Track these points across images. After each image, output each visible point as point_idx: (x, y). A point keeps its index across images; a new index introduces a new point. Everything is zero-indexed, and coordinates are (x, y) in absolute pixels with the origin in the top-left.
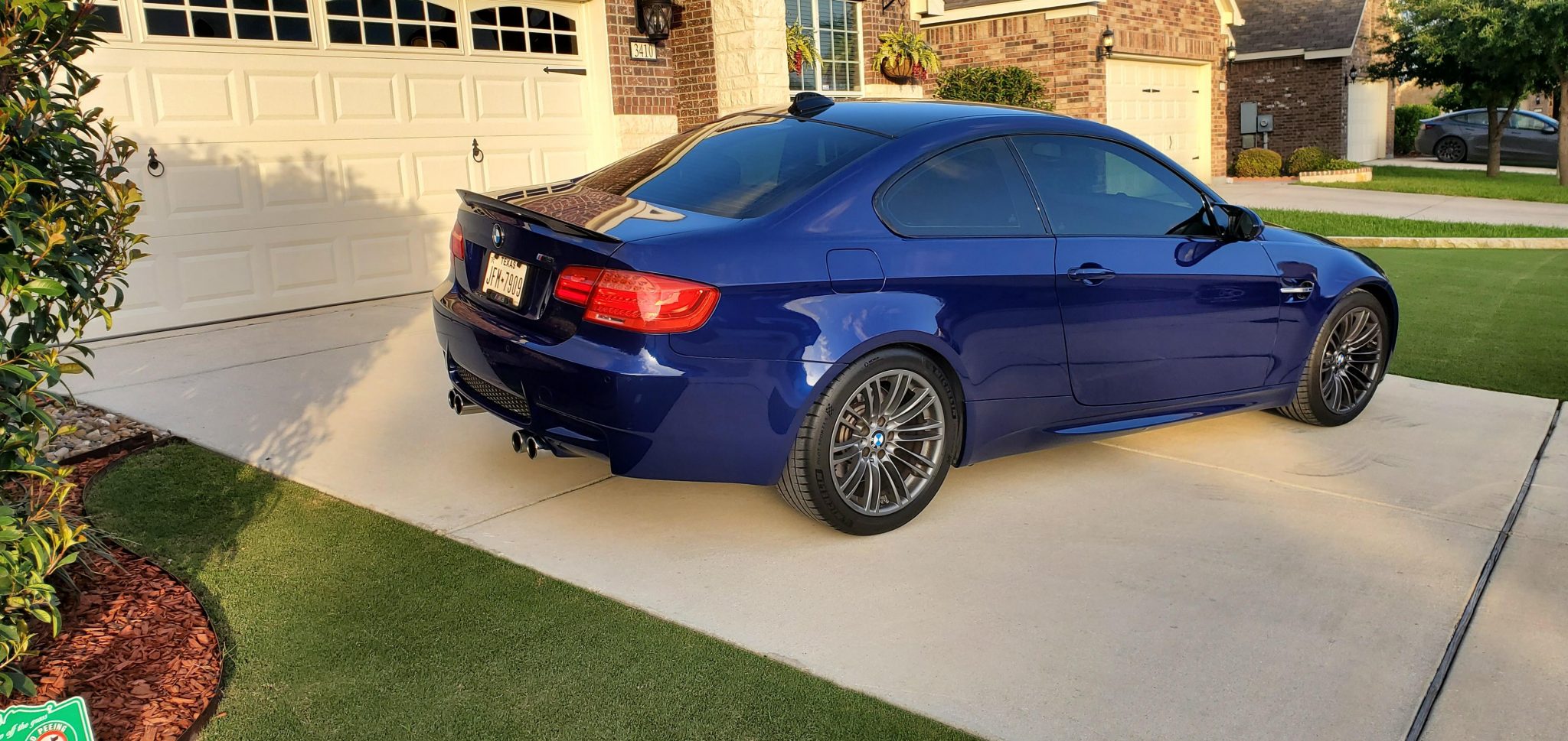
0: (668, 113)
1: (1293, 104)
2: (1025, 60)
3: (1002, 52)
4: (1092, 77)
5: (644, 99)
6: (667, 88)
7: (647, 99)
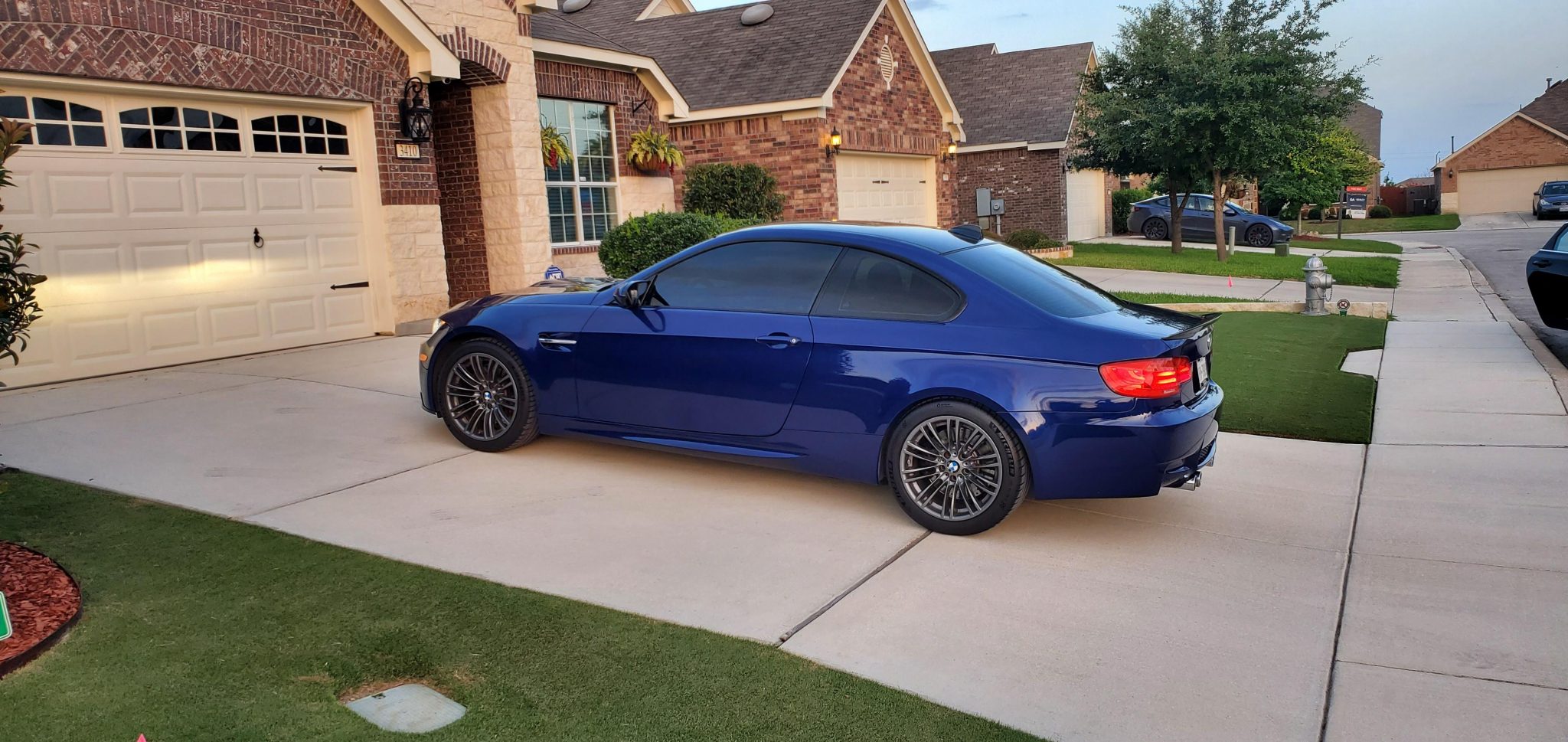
0: (431, 203)
1: (1020, 190)
2: (767, 155)
3: (747, 148)
4: (823, 171)
5: (409, 192)
6: (430, 183)
7: (412, 192)
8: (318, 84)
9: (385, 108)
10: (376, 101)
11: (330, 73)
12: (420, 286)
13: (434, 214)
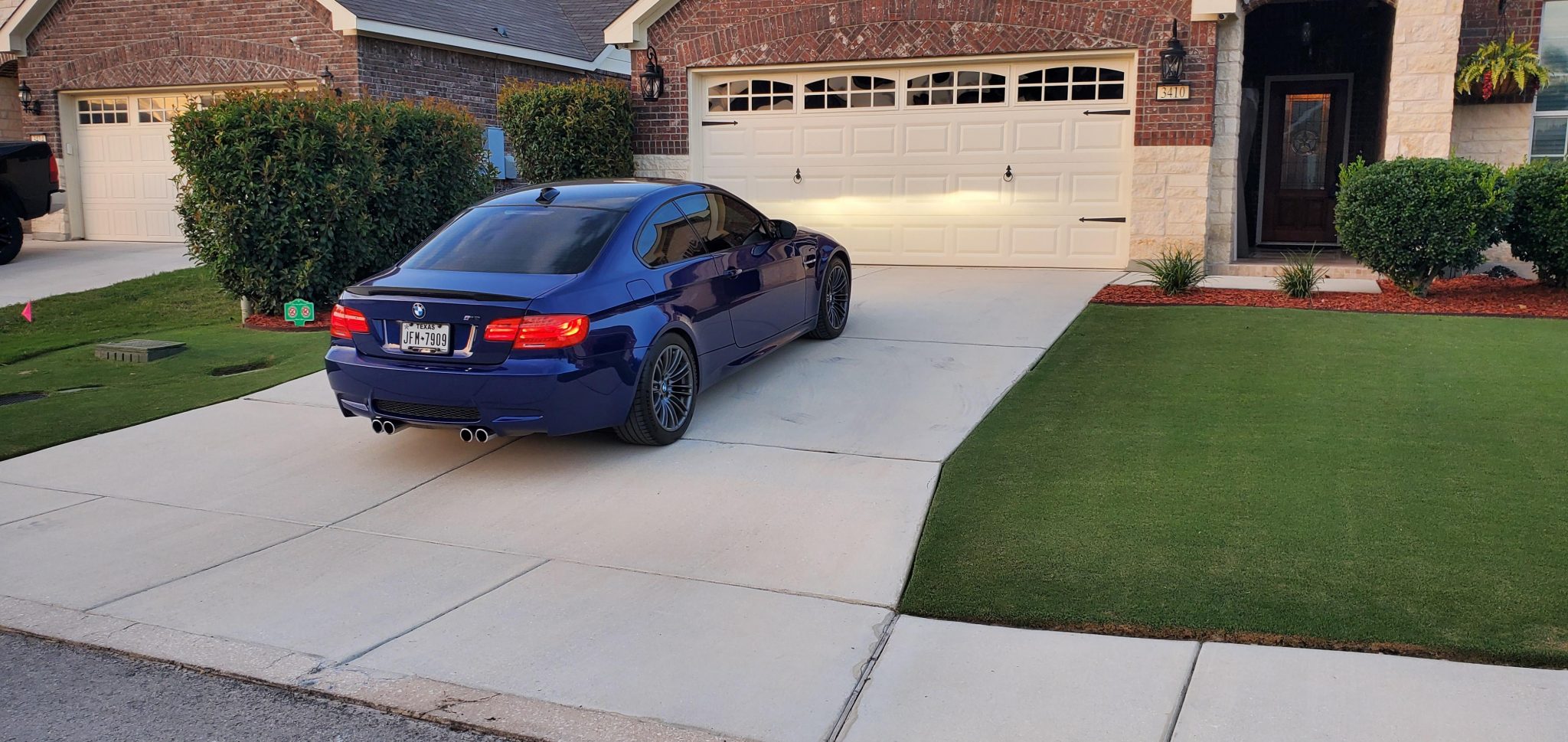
0: (1199, 144)
5: (1167, 133)
6: (1200, 123)
7: (1171, 133)
8: (1071, 38)
9: (1150, 52)
10: (1139, 46)
11: (1085, 27)
12: (1164, 226)
13: (1199, 156)
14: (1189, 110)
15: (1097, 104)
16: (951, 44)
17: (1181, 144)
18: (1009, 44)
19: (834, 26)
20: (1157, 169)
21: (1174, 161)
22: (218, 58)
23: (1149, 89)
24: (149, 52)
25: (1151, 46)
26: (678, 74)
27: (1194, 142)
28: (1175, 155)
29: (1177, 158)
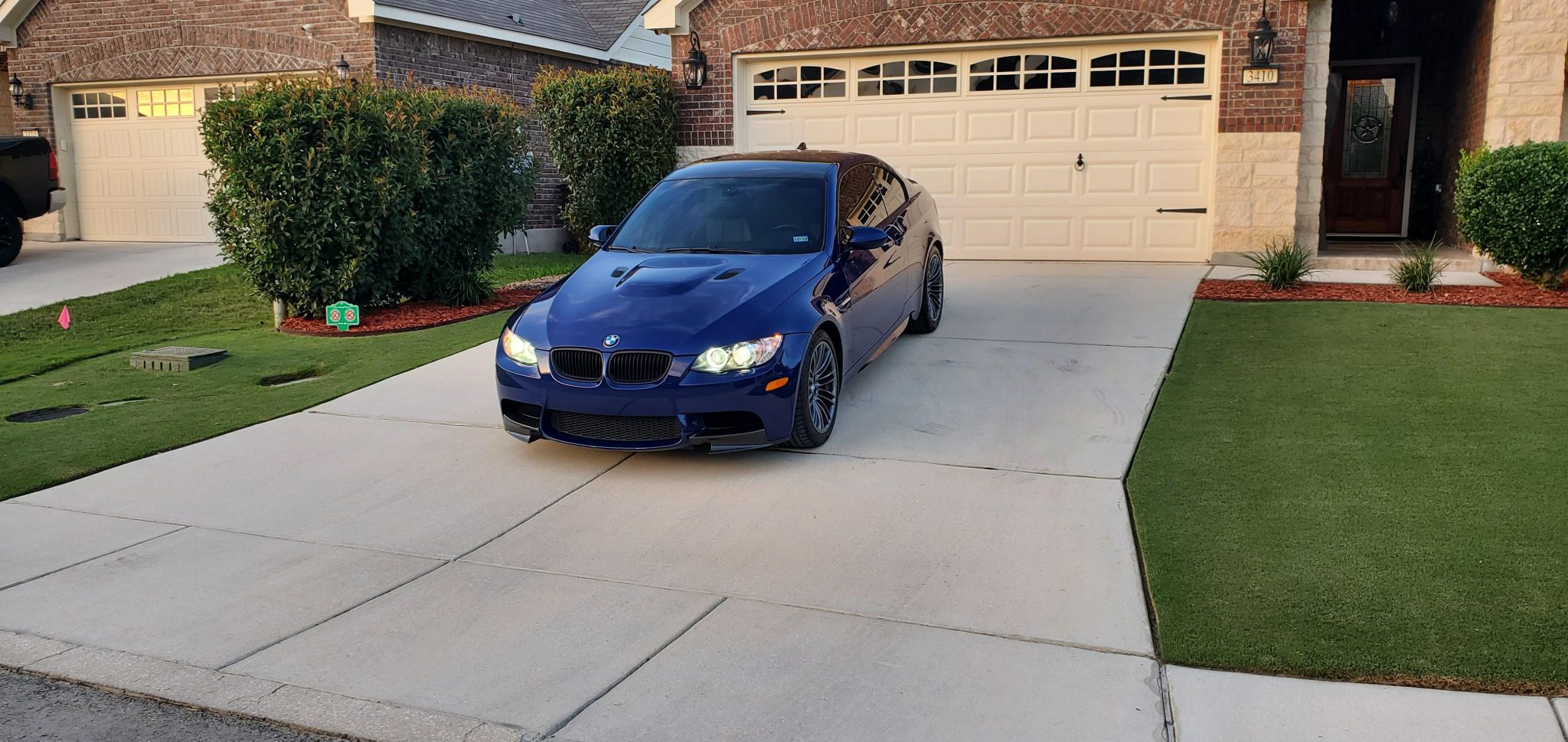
0: (1287, 130)
5: (1253, 119)
6: (1290, 108)
7: (1258, 119)
8: (1150, 19)
9: (1235, 34)
10: (1224, 28)
11: (1166, 8)
12: (1250, 218)
13: (1289, 143)
14: (1278, 94)
15: (1176, 89)
16: (1020, 26)
17: (1269, 130)
18: (1082, 26)
19: (892, 8)
20: (1243, 157)
21: (1261, 148)
22: (224, 48)
23: (1234, 72)
24: (149, 43)
25: (1236, 27)
26: (722, 61)
27: (1283, 129)
28: (1262, 142)
29: (1265, 145)
